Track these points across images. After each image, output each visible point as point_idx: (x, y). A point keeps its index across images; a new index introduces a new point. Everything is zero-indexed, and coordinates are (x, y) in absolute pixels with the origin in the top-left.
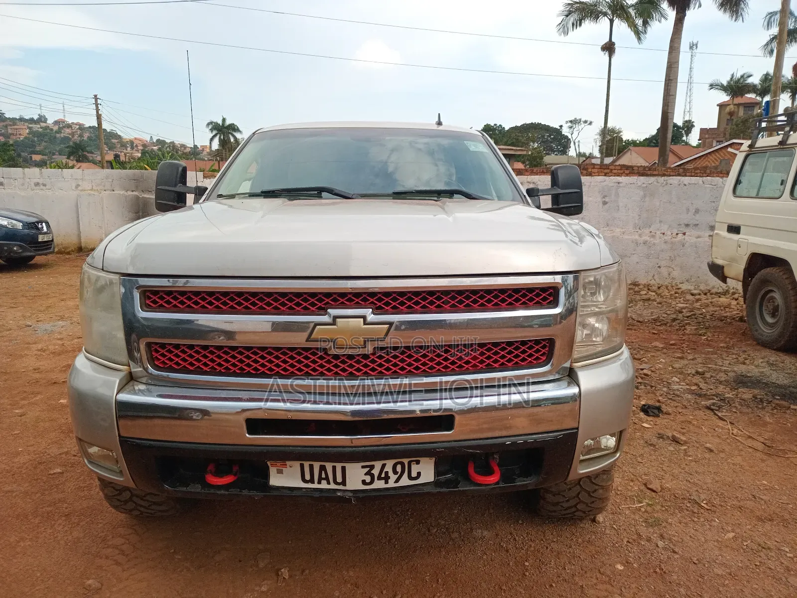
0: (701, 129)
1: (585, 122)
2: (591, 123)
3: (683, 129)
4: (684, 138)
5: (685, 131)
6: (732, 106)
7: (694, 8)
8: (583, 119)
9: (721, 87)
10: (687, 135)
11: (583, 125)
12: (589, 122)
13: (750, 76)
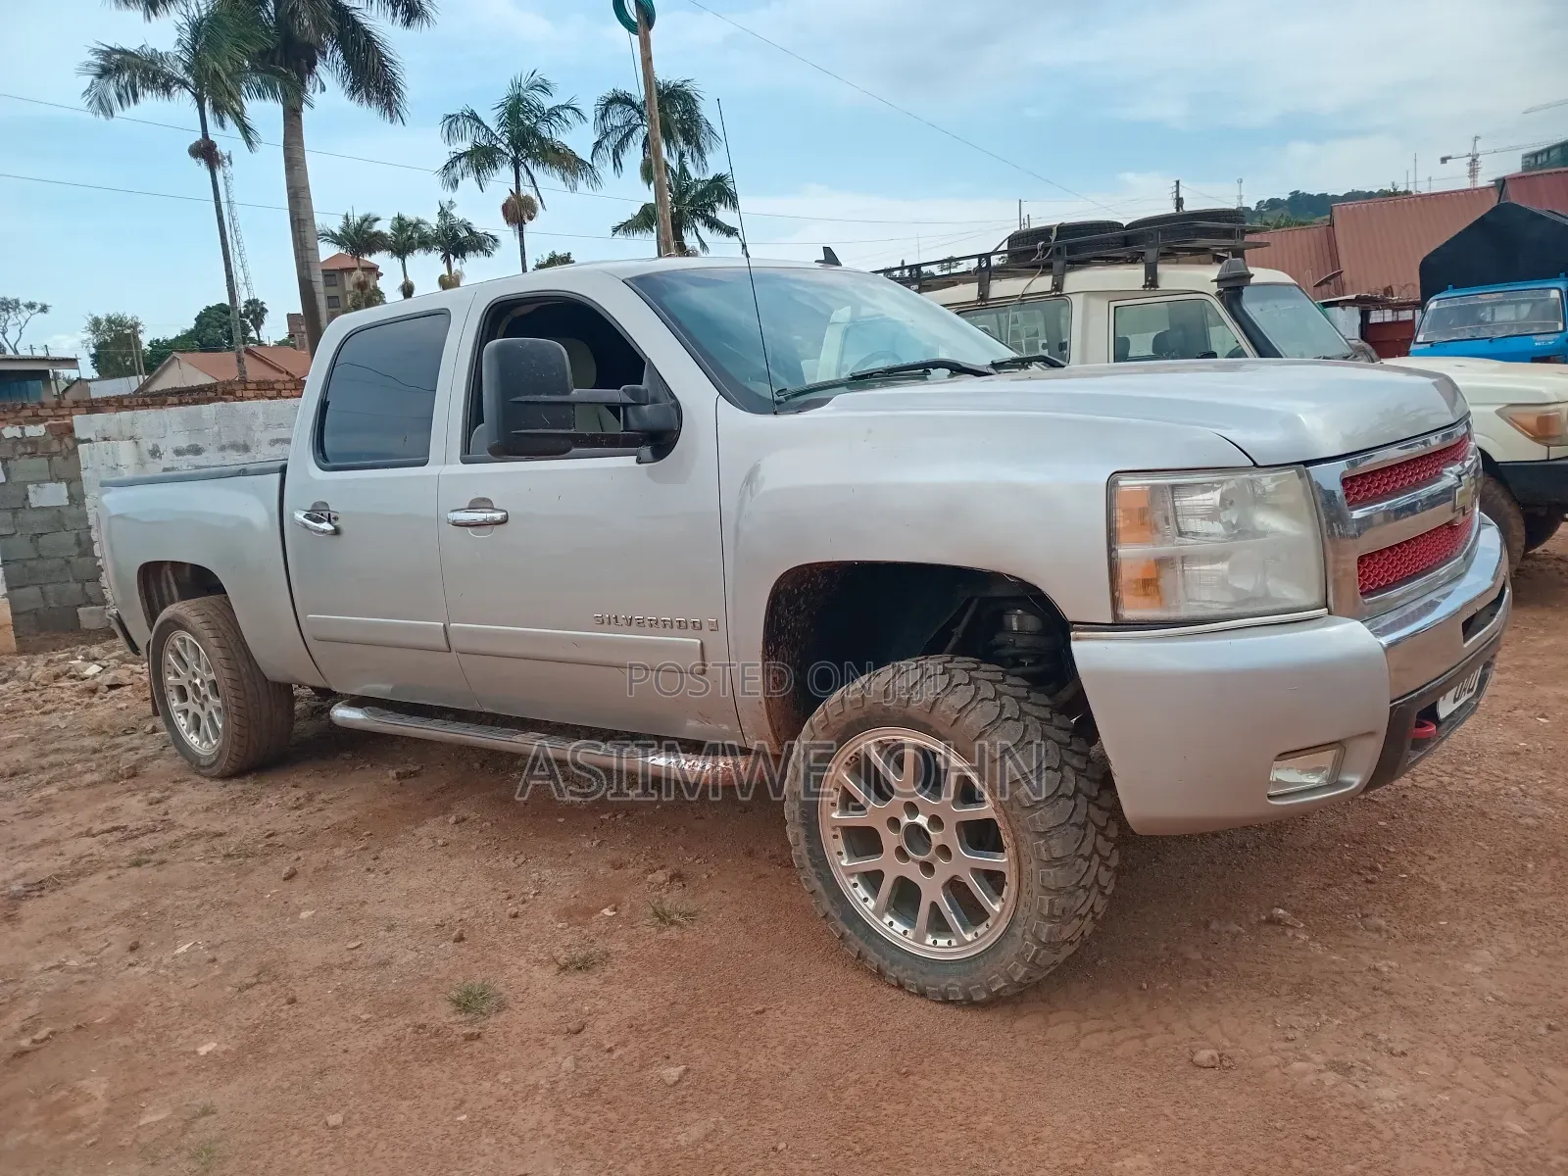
0: (288, 315)
1: (31, 306)
2: (44, 309)
3: (248, 317)
4: (253, 334)
5: (251, 321)
6: (359, 272)
7: (314, 91)
8: (24, 300)
9: (331, 237)
10: (257, 328)
11: (26, 313)
12: (39, 307)
13: (377, 219)
